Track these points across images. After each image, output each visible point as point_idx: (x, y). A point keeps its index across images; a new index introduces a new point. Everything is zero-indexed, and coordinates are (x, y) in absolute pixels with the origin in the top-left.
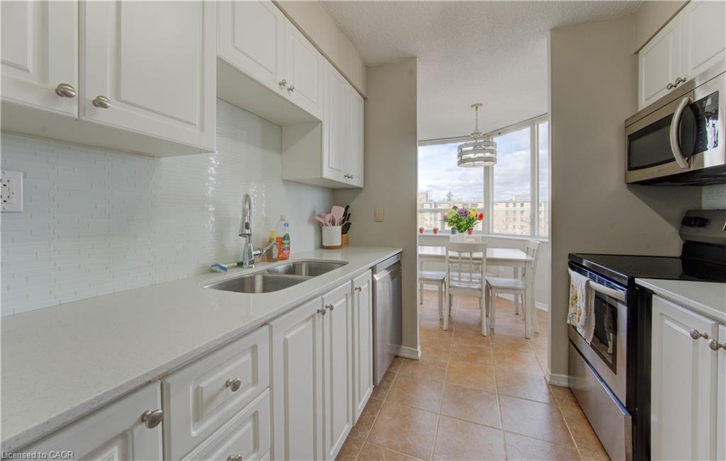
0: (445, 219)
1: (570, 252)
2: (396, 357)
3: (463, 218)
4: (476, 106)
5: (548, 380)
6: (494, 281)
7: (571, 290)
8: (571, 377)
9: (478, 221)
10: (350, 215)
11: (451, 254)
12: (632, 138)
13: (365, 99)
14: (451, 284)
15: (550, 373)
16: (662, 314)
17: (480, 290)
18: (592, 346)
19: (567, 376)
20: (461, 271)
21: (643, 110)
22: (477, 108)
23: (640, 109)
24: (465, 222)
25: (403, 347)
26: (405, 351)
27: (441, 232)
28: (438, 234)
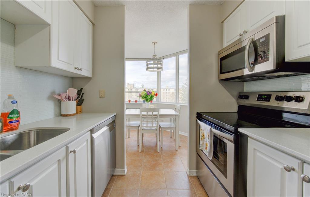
0: (140, 96)
1: (198, 112)
2: (113, 176)
3: (149, 95)
4: (155, 43)
5: (188, 174)
6: (163, 124)
7: (201, 132)
8: (198, 171)
9: (155, 97)
10: (83, 94)
11: (143, 113)
12: (222, 59)
13: (94, 25)
14: (143, 128)
15: (189, 170)
16: (255, 149)
17: (156, 130)
18: (212, 161)
19: (196, 171)
20: (148, 122)
21: (225, 48)
22: (155, 44)
23: (224, 47)
24: (149, 97)
25: (116, 169)
26: (118, 172)
27: (138, 101)
28: (137, 103)
